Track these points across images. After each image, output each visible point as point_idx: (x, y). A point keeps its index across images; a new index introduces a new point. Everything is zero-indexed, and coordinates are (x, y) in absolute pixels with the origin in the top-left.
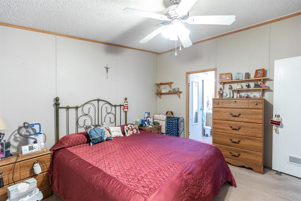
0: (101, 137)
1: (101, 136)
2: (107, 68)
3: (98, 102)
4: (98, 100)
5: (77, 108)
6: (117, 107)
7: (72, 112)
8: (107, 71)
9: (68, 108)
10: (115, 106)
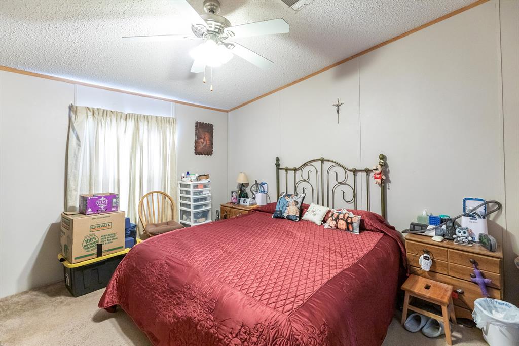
0: (281, 211)
1: (281, 209)
2: (338, 106)
3: (322, 163)
4: (323, 160)
5: (295, 170)
6: (359, 174)
7: (291, 174)
8: (338, 111)
9: (287, 170)
10: (355, 172)
